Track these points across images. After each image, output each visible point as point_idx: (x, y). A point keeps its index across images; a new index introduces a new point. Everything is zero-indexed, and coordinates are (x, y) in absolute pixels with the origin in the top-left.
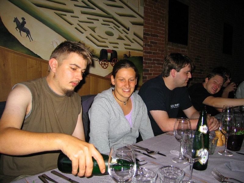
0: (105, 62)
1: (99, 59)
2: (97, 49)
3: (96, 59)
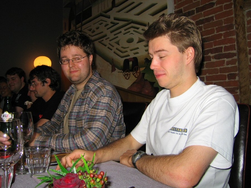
0: (128, 73)
1: (123, 70)
2: (121, 61)
3: (121, 71)
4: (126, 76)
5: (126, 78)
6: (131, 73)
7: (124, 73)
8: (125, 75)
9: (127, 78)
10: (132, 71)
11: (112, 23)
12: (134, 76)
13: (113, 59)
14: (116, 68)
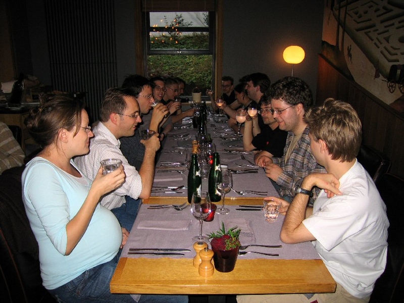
0: (393, 84)
1: (388, 79)
2: (388, 66)
3: (385, 79)
4: (390, 88)
5: (390, 91)
6: (397, 84)
7: (389, 84)
8: (390, 86)
9: (392, 91)
10: (398, 82)
11: (384, 8)
12: (400, 90)
13: (378, 61)
14: (380, 74)
